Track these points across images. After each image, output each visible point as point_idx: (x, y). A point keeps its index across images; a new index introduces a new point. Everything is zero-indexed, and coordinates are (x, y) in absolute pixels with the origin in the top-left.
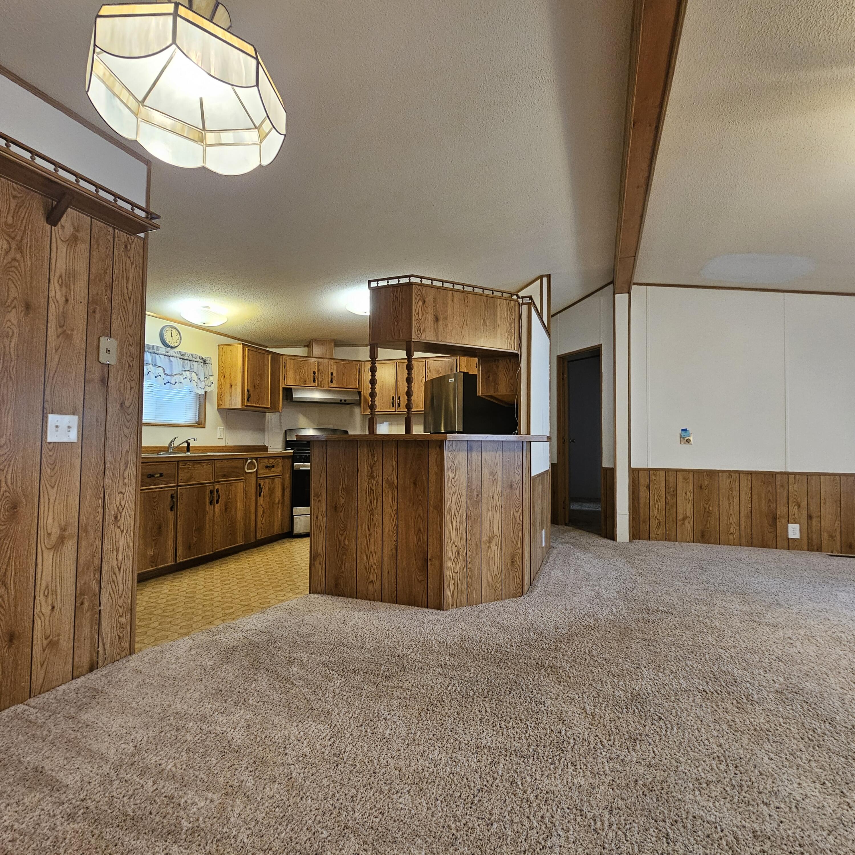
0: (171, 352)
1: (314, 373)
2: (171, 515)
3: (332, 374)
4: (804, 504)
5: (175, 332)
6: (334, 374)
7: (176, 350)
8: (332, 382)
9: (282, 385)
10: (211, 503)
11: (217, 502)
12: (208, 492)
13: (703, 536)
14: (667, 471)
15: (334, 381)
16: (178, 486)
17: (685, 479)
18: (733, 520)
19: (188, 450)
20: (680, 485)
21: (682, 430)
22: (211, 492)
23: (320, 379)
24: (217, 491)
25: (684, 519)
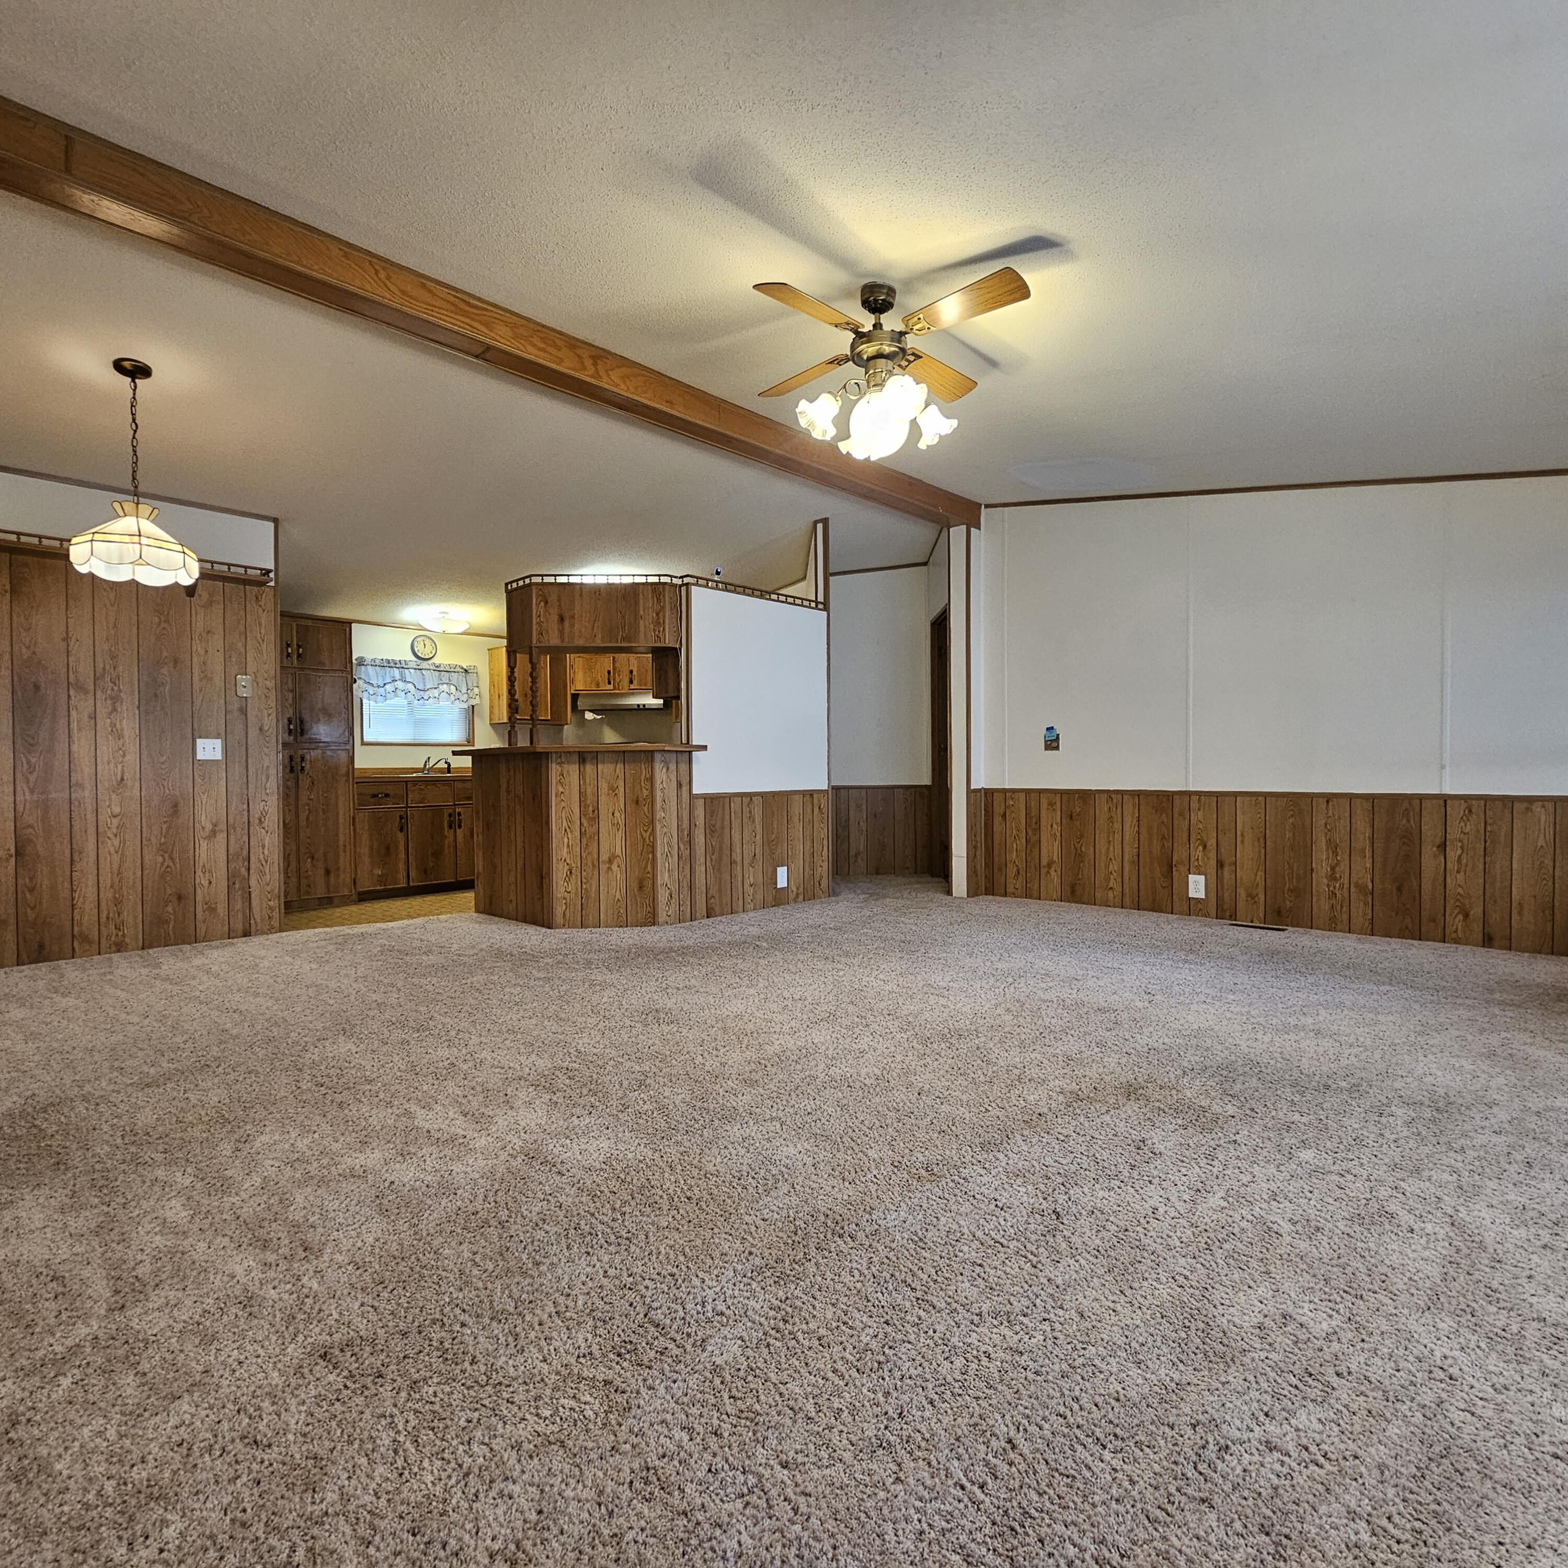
0: (424, 665)
1: (609, 672)
2: (401, 836)
3: (631, 672)
4: (1212, 843)
5: (428, 642)
6: (635, 673)
7: (430, 662)
8: (631, 682)
9: (570, 690)
10: (450, 827)
11: (460, 827)
12: (446, 815)
13: (1073, 892)
14: (1028, 792)
15: (635, 682)
16: (407, 807)
17: (1051, 804)
18: (1115, 867)
19: (449, 772)
20: (1044, 813)
21: (1048, 729)
22: (450, 815)
23: (617, 680)
24: (459, 814)
25: (1049, 866)
